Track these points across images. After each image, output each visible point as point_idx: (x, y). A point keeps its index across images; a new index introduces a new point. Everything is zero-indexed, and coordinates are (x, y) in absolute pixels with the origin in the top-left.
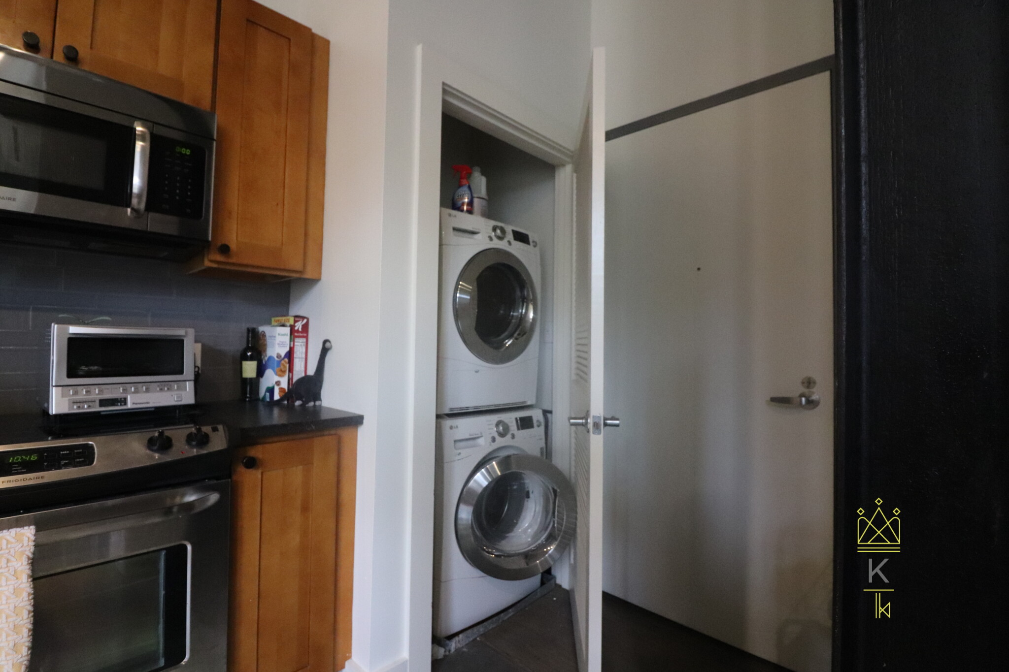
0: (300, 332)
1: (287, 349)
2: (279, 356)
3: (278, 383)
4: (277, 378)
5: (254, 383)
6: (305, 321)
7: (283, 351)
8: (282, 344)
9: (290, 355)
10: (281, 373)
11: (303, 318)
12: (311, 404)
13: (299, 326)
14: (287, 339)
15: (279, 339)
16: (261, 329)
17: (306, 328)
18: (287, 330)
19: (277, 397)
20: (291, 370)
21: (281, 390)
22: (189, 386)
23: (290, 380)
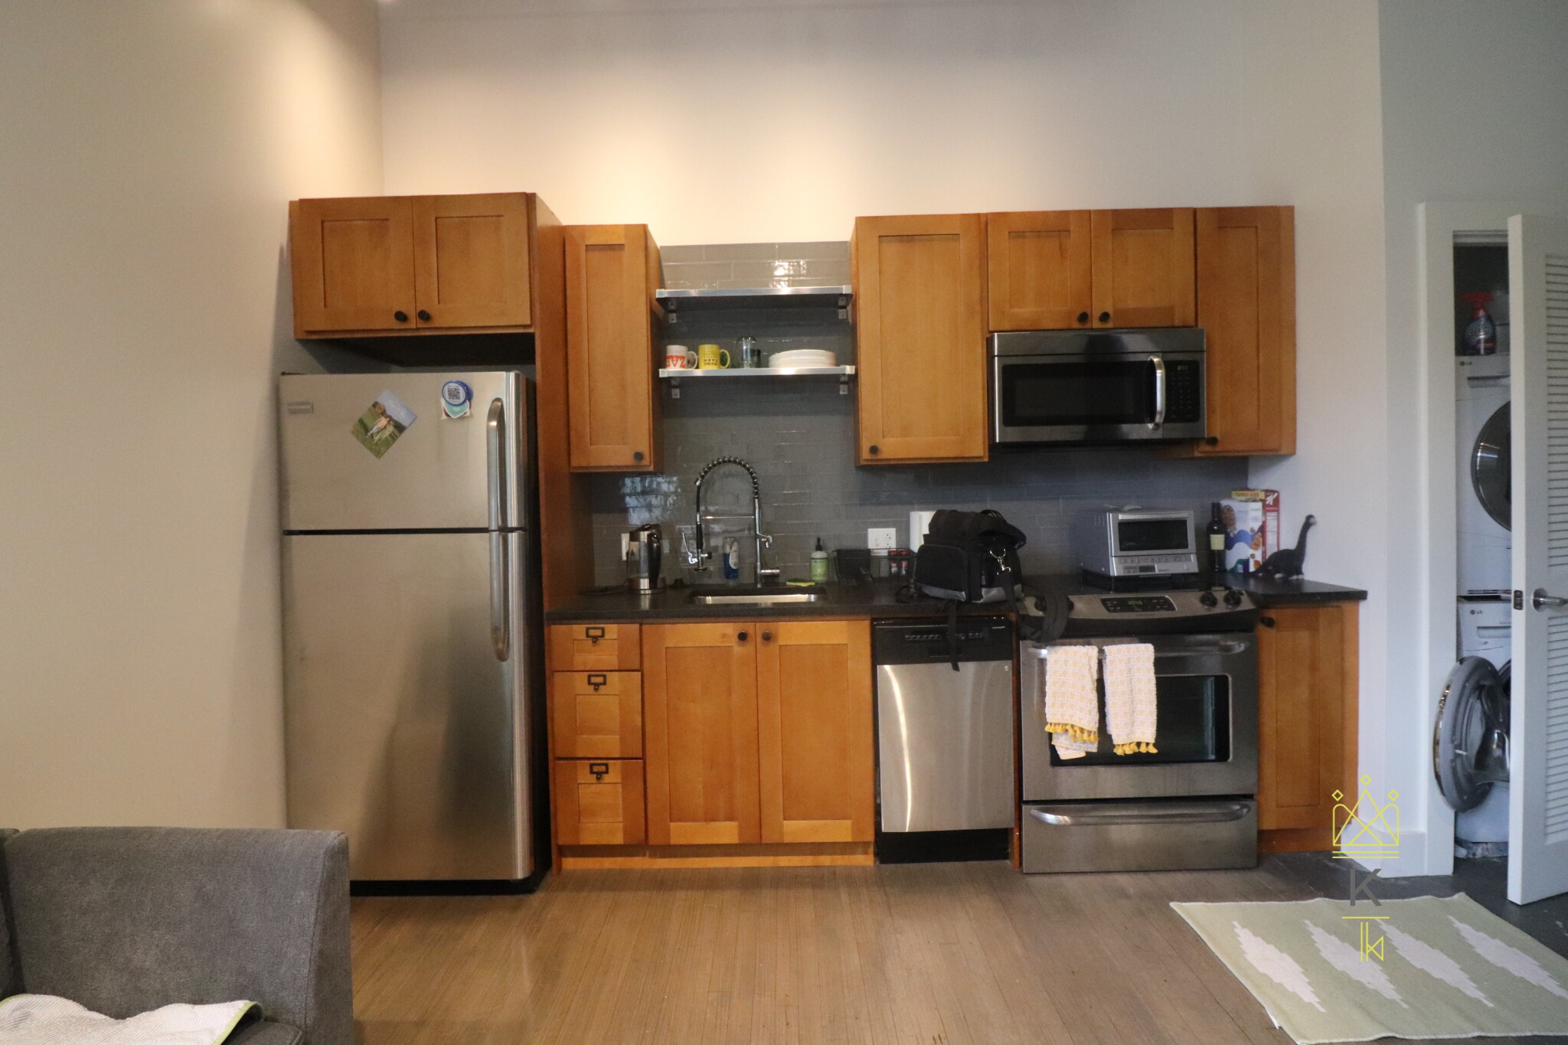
0: (1273, 505)
1: (1260, 524)
2: (1252, 530)
3: (1253, 556)
4: (1251, 551)
5: (1220, 556)
6: (1276, 495)
7: (1256, 526)
8: (1255, 519)
9: (1262, 529)
10: (1256, 547)
11: (1274, 492)
12: (1295, 577)
13: (1270, 500)
14: (1259, 514)
15: (1252, 514)
16: (1224, 503)
17: (1276, 501)
18: (1259, 505)
19: (1252, 569)
20: (1264, 544)
21: (1256, 562)
22: (1193, 558)
23: (1264, 553)
